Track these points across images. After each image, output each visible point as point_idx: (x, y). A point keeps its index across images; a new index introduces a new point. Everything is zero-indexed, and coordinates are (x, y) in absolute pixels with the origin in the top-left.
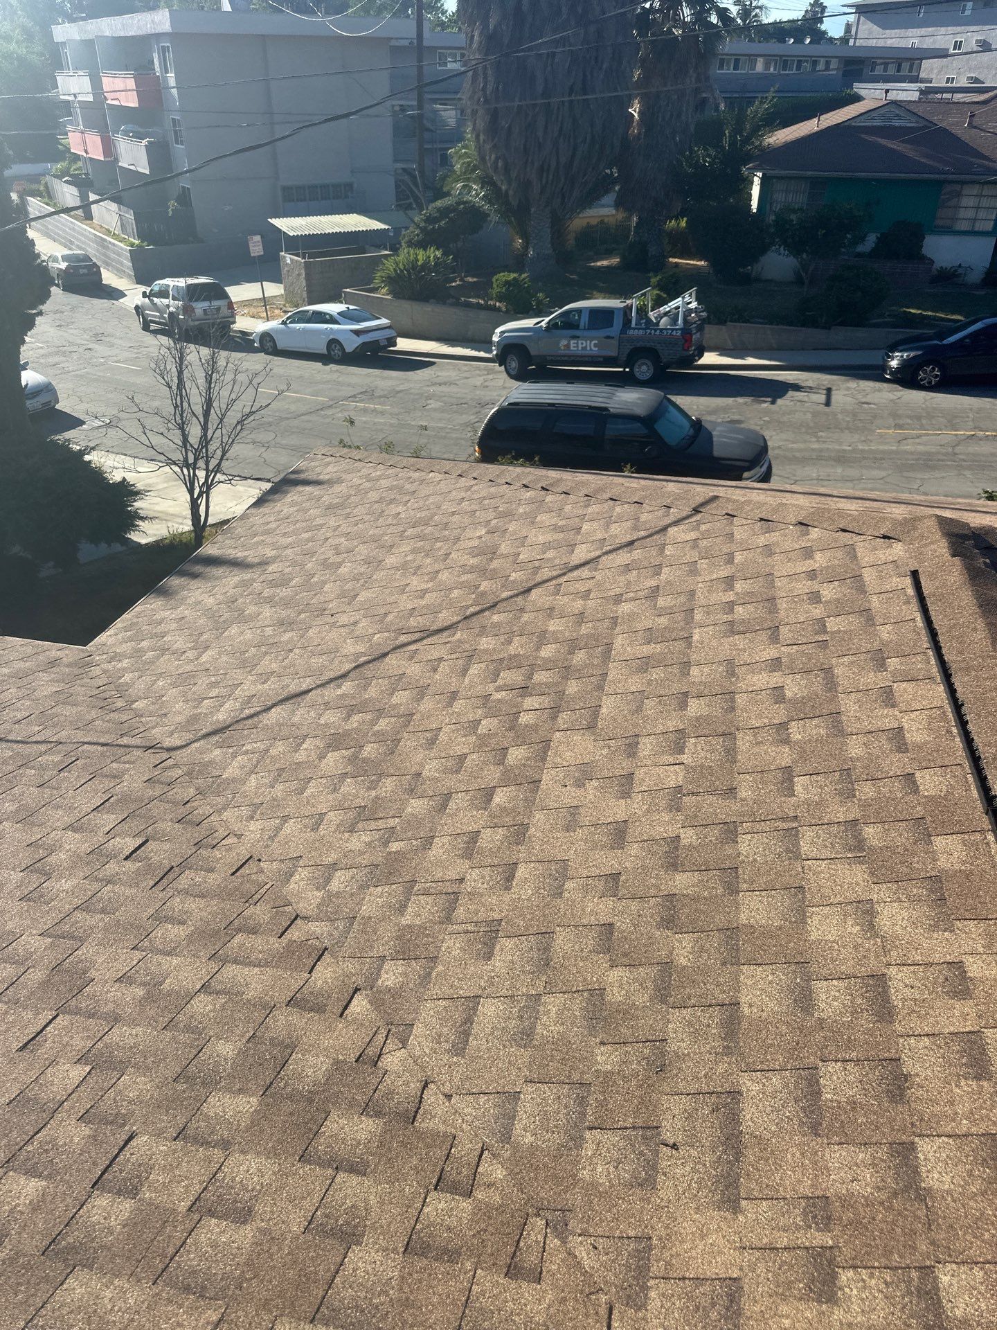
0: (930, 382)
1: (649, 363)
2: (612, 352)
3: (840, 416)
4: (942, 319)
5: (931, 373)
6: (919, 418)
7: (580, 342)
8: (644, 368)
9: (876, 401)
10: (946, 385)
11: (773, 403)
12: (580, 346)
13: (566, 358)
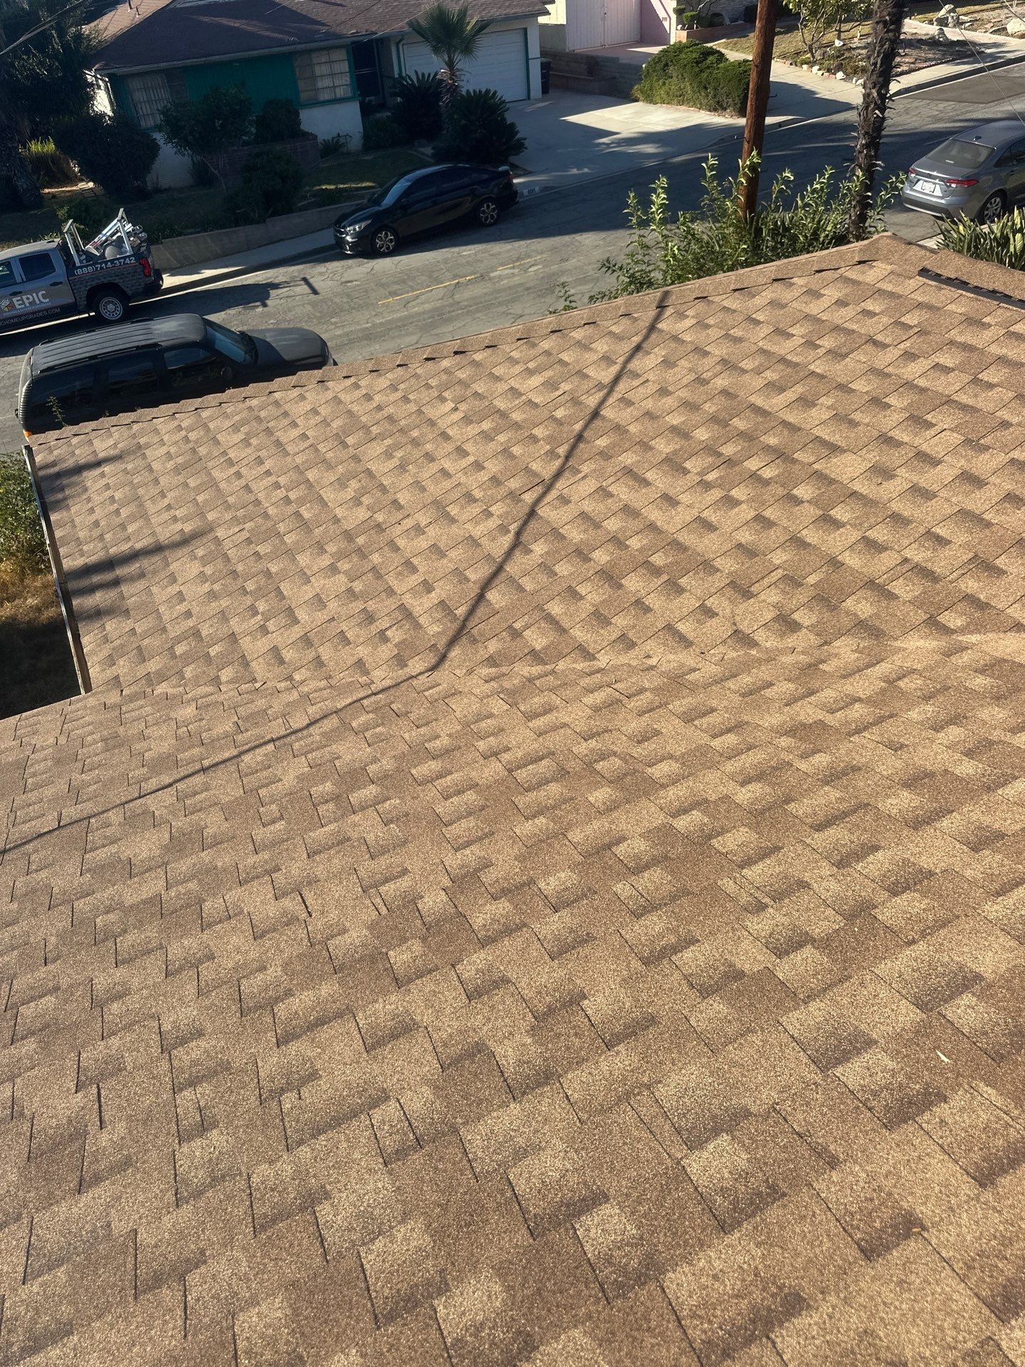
0: (388, 248)
1: (115, 301)
2: (69, 299)
3: (337, 300)
4: (357, 189)
5: (385, 239)
6: (404, 282)
7: (24, 297)
8: (111, 307)
9: (356, 277)
10: (405, 245)
11: (265, 305)
12: (26, 302)
13: (16, 320)
